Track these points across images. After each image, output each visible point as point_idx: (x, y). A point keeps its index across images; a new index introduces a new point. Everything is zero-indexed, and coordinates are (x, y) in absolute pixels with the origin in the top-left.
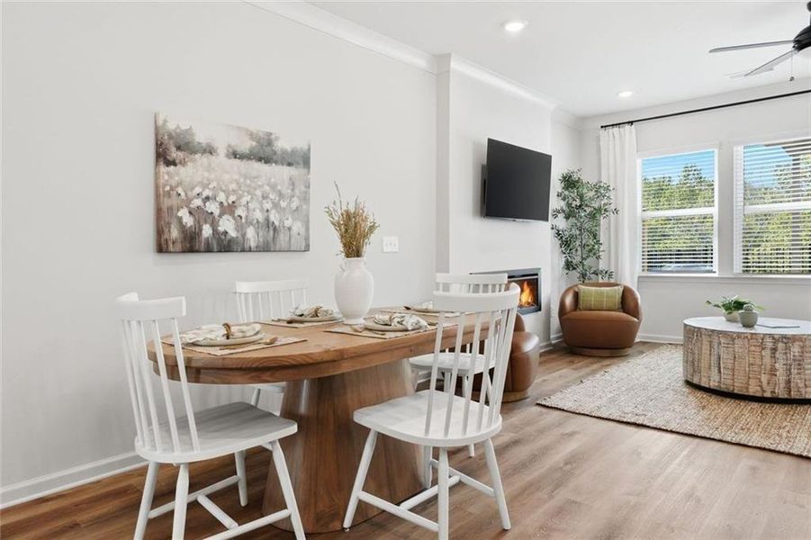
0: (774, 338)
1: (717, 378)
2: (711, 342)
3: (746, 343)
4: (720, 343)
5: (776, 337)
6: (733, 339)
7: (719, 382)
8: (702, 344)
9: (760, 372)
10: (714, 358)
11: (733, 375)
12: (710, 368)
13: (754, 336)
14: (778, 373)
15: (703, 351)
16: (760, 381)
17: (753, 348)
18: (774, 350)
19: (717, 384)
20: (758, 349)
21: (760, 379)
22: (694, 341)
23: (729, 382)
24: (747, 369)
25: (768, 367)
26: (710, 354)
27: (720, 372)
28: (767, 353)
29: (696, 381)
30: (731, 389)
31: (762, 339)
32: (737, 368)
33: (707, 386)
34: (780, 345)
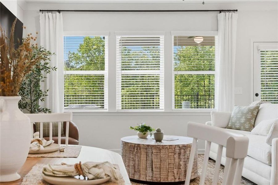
0: (180, 147)
1: (151, 174)
2: (147, 152)
3: (167, 152)
4: (152, 153)
5: (181, 146)
6: (160, 150)
7: (152, 177)
8: (141, 154)
9: (173, 168)
10: (149, 162)
11: (160, 171)
12: (146, 169)
13: (171, 147)
14: (181, 167)
15: (142, 158)
16: (174, 173)
17: (170, 154)
18: (180, 154)
19: (150, 178)
20: (172, 154)
21: (173, 172)
22: (134, 153)
23: (158, 176)
24: (167, 166)
25: (177, 164)
26: (147, 160)
27: (152, 170)
28: (176, 156)
29: (136, 178)
30: (159, 180)
31: (175, 148)
32: (162, 167)
33: (145, 180)
34: (182, 151)
